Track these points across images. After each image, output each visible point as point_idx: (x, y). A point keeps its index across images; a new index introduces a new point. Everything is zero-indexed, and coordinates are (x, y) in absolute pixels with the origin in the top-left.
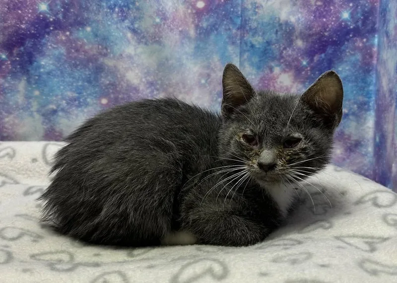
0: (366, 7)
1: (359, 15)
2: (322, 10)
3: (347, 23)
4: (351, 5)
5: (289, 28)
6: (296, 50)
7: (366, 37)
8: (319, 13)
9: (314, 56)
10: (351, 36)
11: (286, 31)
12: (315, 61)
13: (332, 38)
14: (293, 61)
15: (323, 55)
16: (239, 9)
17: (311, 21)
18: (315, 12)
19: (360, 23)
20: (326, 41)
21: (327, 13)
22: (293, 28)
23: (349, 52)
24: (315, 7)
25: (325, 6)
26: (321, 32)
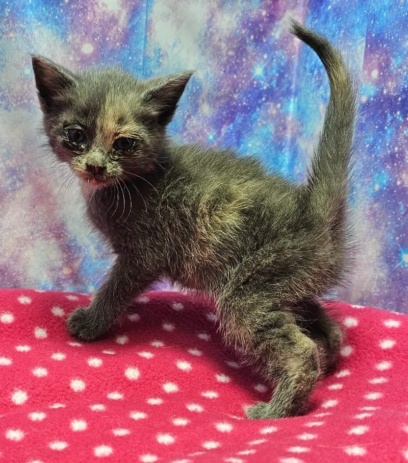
0: (282, 60)
1: (274, 71)
2: (233, 62)
3: (260, 81)
4: (265, 56)
5: (196, 88)
6: (202, 119)
7: (280, 102)
8: (230, 67)
9: (222, 127)
10: (264, 99)
11: (192, 92)
12: (223, 134)
13: (241, 102)
14: (198, 135)
15: (231, 126)
16: (141, 58)
17: (220, 78)
18: (225, 66)
19: (274, 83)
20: (235, 107)
21: (238, 67)
22: (201, 88)
23: (260, 122)
24: (226, 58)
25: (237, 57)
26: (231, 93)
